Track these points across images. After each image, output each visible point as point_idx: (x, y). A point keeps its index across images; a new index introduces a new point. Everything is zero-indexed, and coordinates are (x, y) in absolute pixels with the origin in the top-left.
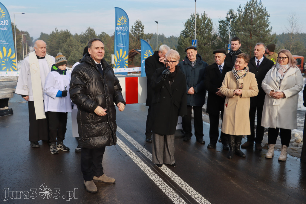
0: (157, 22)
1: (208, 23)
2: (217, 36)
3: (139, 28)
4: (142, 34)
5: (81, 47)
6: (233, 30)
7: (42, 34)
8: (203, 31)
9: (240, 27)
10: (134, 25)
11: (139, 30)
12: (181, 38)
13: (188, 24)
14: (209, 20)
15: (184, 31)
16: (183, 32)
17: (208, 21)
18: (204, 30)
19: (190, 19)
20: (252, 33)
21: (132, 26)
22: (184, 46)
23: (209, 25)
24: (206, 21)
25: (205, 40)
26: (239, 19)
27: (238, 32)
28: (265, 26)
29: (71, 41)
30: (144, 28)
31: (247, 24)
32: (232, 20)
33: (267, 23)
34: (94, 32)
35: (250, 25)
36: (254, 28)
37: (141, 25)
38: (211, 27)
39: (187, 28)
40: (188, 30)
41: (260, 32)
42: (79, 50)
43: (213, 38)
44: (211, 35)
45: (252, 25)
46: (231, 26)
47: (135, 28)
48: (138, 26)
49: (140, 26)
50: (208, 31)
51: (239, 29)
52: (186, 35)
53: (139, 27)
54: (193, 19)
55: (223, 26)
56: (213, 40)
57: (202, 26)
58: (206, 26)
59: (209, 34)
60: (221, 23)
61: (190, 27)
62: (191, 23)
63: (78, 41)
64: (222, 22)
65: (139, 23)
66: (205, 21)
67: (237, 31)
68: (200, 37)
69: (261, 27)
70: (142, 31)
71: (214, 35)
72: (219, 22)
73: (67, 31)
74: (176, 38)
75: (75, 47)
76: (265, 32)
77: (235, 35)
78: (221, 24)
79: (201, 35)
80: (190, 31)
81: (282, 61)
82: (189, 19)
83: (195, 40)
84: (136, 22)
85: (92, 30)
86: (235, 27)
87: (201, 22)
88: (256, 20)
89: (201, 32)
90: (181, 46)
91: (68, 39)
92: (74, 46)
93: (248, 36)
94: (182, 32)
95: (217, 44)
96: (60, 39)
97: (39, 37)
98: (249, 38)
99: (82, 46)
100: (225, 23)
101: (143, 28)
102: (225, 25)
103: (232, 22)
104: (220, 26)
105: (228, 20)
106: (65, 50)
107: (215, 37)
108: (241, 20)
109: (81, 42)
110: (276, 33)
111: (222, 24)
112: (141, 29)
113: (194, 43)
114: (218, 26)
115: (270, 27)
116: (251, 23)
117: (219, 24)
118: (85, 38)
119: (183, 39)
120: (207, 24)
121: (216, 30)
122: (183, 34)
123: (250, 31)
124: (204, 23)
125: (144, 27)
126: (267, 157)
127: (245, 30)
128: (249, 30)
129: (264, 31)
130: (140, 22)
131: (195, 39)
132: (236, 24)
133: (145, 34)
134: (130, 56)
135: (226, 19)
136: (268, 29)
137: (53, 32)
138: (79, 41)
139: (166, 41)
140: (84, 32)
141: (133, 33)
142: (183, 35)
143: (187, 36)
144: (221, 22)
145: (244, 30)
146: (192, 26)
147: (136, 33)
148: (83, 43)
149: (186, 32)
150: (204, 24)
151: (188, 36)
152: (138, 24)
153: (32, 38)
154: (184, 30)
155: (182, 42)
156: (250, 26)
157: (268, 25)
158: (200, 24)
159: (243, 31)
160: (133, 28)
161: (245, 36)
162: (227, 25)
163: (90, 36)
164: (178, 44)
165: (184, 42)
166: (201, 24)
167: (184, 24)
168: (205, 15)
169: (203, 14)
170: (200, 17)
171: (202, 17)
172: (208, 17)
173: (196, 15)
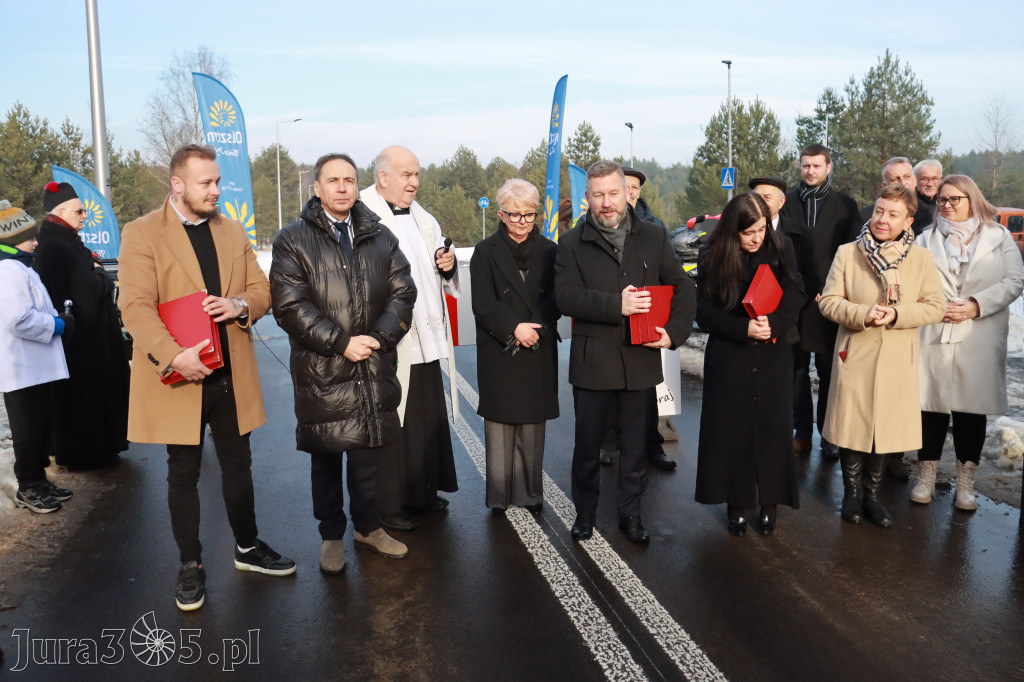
0: (631, 126)
1: (768, 125)
2: (792, 159)
3: (588, 144)
5: (440, 197)
6: (835, 141)
8: (756, 147)
9: (854, 135)
10: (573, 137)
11: (586, 148)
12: (697, 166)
13: (715, 131)
14: (771, 117)
15: (703, 147)
16: (702, 151)
17: (766, 121)
18: (759, 143)
19: (720, 116)
20: (886, 149)
21: (569, 140)
22: (704, 187)
23: (770, 134)
24: (763, 121)
25: (760, 170)
26: (851, 113)
27: (849, 147)
28: (921, 131)
30: (599, 144)
31: (871, 126)
32: (832, 115)
33: (928, 123)
34: (475, 157)
35: (881, 128)
36: (892, 136)
37: (593, 136)
38: (777, 136)
39: (711, 139)
40: (715, 145)
41: (907, 145)
42: (436, 204)
43: (783, 164)
44: (776, 158)
45: (887, 127)
46: (829, 133)
47: (575, 143)
48: (584, 138)
49: (589, 139)
50: (769, 147)
51: (851, 139)
52: (709, 158)
53: (586, 141)
54: (726, 117)
55: (809, 133)
56: (780, 170)
57: (751, 134)
58: (761, 134)
59: (772, 155)
60: (802, 125)
61: (720, 136)
62: (723, 127)
63: (434, 182)
64: (805, 122)
65: (586, 131)
66: (758, 120)
67: (846, 144)
68: (746, 163)
69: (911, 132)
70: (594, 151)
71: (785, 158)
72: (798, 123)
74: (684, 169)
75: (427, 197)
76: (923, 147)
77: (841, 155)
78: (802, 128)
79: (749, 158)
80: (719, 147)
81: (951, 210)
82: (717, 116)
83: (731, 170)
84: (580, 130)
85: (469, 154)
86: (841, 135)
87: (749, 123)
88: (896, 115)
89: (749, 149)
90: (697, 188)
92: (424, 196)
93: (876, 158)
94: (699, 150)
95: (793, 181)
98: (878, 164)
99: (443, 195)
100: (814, 126)
101: (596, 145)
102: (815, 129)
103: (833, 121)
104: (800, 132)
105: (821, 117)
107: (787, 161)
108: (857, 116)
109: (440, 185)
110: (951, 149)
111: (804, 127)
112: (591, 147)
113: (726, 176)
114: (796, 133)
115: (934, 133)
116: (884, 123)
117: (797, 127)
118: (452, 174)
119: (701, 168)
120: (766, 129)
121: (788, 142)
122: (701, 155)
123: (880, 143)
124: (757, 125)
125: (601, 140)
126: (915, 500)
127: (867, 142)
128: (877, 143)
129: (919, 143)
130: (591, 127)
131: (730, 166)
132: (842, 127)
133: (602, 158)
134: (562, 216)
135: (815, 114)
136: (931, 139)
138: (437, 181)
139: (662, 177)
140: (450, 160)
141: (572, 157)
142: (700, 158)
143: (711, 162)
144: (801, 122)
145: (865, 142)
146: (724, 135)
147: (578, 157)
148: (445, 187)
149: (709, 151)
150: (756, 130)
151: (716, 161)
152: (585, 135)
154: (704, 144)
155: (700, 178)
156: (879, 131)
157: (928, 128)
158: (745, 127)
159: (861, 144)
160: (570, 145)
161: (869, 157)
162: (819, 129)
163: (463, 169)
164: (688, 184)
165: (703, 176)
166: (750, 129)
167: (705, 129)
168: (758, 106)
169: (753, 103)
170: (746, 111)
171: (751, 110)
172: (767, 109)
173: (735, 105)
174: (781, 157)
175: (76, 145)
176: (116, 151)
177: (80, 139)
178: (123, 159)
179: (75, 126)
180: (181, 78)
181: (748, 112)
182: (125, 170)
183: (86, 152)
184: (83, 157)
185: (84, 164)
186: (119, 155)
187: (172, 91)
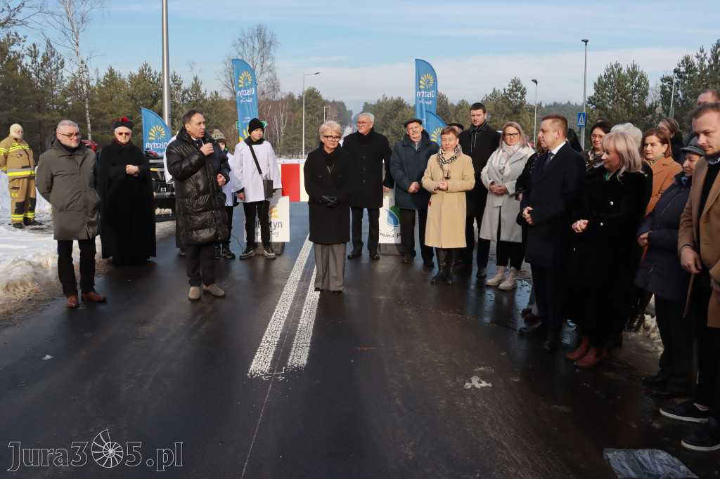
0: (536, 82)
1: (640, 82)
2: (656, 107)
3: (517, 93)
4: (521, 104)
7: (366, 104)
10: (507, 88)
11: (516, 96)
13: (600, 86)
14: (642, 77)
15: (592, 97)
16: (592, 100)
17: (639, 79)
18: (632, 95)
19: (605, 75)
21: (504, 90)
23: (641, 88)
24: (637, 78)
25: (631, 114)
29: (404, 115)
30: (526, 93)
32: (687, 75)
37: (521, 88)
38: (646, 90)
39: (597, 92)
40: (600, 96)
43: (649, 110)
44: (645, 106)
47: (509, 92)
48: (515, 89)
49: (518, 89)
50: (640, 97)
52: (595, 105)
53: (516, 91)
54: (610, 76)
55: (669, 87)
56: (647, 115)
57: (627, 88)
58: (635, 88)
59: (642, 103)
60: (665, 82)
61: (604, 89)
62: (606, 83)
64: (666, 80)
65: (516, 84)
66: (633, 78)
70: (521, 98)
71: (651, 106)
72: (662, 80)
73: (400, 98)
78: (665, 84)
80: (603, 97)
82: (603, 75)
84: (512, 83)
87: (626, 80)
91: (400, 113)
94: (589, 99)
96: (387, 113)
97: (361, 110)
101: (523, 94)
104: (663, 88)
106: (393, 132)
107: (652, 109)
112: (520, 95)
113: (580, 118)
114: (659, 89)
117: (661, 83)
120: (639, 85)
121: (653, 97)
122: (591, 103)
124: (632, 82)
125: (526, 90)
130: (519, 81)
137: (378, 101)
141: (505, 102)
143: (596, 108)
144: (664, 80)
146: (607, 89)
147: (510, 102)
149: (596, 100)
150: (632, 85)
151: (599, 107)
152: (516, 86)
153: (351, 112)
154: (593, 95)
160: (505, 93)
166: (626, 84)
167: (594, 84)
168: (634, 67)
169: (630, 66)
170: (624, 71)
171: (628, 71)
172: (640, 70)
173: (616, 67)
174: (647, 105)
175: (179, 88)
176: (203, 92)
177: (181, 84)
178: (208, 96)
179: (179, 76)
180: (246, 45)
181: (626, 72)
182: (208, 104)
183: (184, 92)
184: (182, 95)
185: (183, 100)
186: (205, 94)
187: (239, 54)
